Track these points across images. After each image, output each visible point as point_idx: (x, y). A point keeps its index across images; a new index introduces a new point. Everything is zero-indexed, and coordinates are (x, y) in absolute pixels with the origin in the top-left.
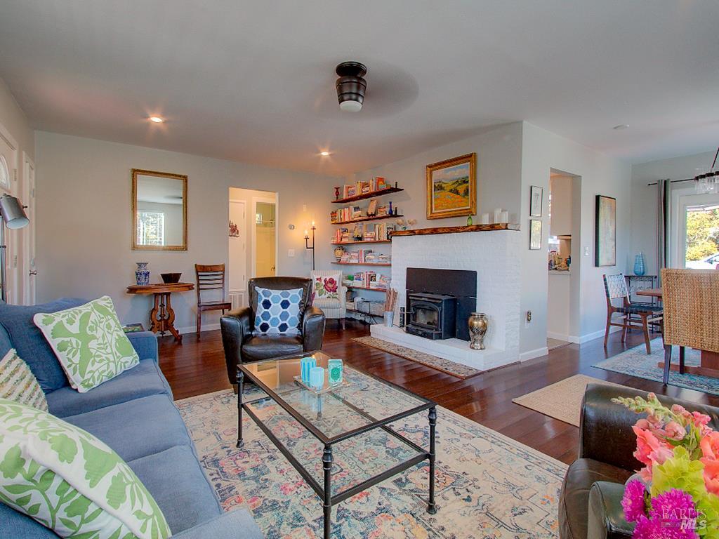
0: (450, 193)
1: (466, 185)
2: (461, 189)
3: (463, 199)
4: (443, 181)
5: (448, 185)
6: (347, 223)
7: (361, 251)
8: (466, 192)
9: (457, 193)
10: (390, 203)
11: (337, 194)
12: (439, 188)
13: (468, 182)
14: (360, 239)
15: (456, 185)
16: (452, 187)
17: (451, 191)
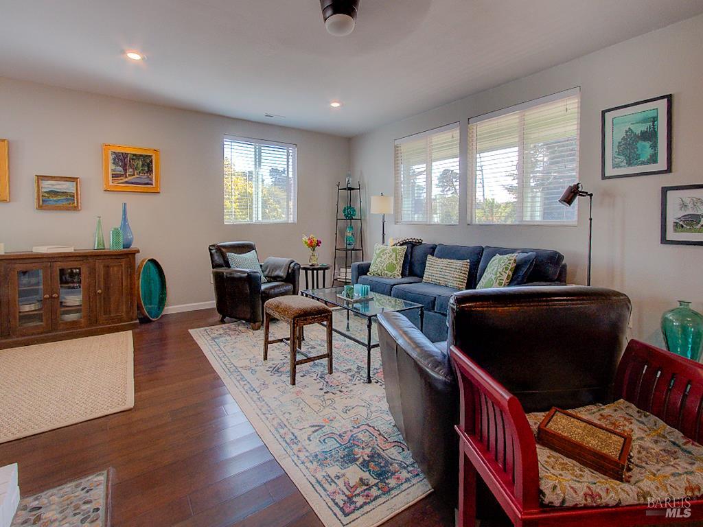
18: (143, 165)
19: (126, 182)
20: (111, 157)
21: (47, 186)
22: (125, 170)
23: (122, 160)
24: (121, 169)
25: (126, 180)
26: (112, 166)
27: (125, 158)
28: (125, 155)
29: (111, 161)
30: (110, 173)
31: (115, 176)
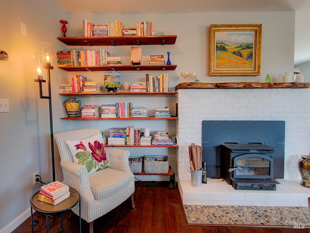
0: (233, 55)
1: (251, 50)
2: (245, 53)
3: (246, 62)
4: (226, 43)
5: (231, 47)
6: (93, 69)
7: (119, 104)
8: (250, 56)
9: (241, 55)
10: (169, 54)
11: (64, 29)
12: (222, 48)
13: (252, 48)
14: (114, 89)
15: (240, 49)
16: (236, 50)
17: (234, 53)
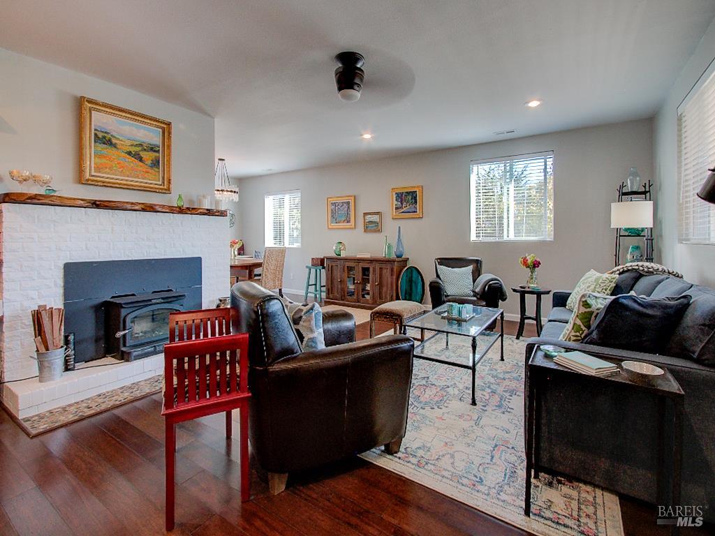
0: (128, 156)
3: (150, 170)
4: (115, 134)
5: (124, 143)
8: (156, 163)
9: (141, 159)
12: (105, 141)
13: (158, 151)
15: (139, 148)
16: (133, 150)
17: (129, 153)
18: (412, 199)
19: (403, 212)
20: (395, 196)
21: (369, 218)
22: (402, 204)
23: (401, 197)
24: (399, 203)
25: (402, 210)
26: (395, 202)
27: (402, 196)
28: (402, 194)
29: (395, 199)
30: (394, 207)
31: (397, 208)
